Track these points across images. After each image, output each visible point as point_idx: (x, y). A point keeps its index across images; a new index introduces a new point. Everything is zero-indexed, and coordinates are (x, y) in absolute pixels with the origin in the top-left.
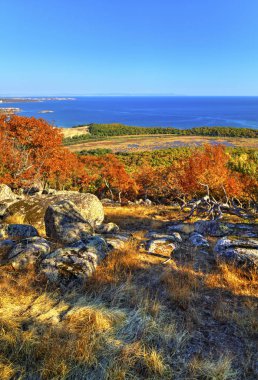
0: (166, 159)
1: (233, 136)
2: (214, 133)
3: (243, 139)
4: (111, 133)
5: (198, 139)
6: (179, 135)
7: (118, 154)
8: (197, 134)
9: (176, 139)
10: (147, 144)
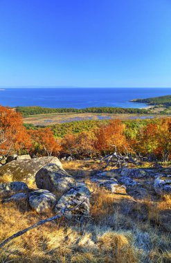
0: (70, 128)
1: (111, 112)
2: (100, 111)
3: (117, 114)
4: (32, 113)
5: (90, 115)
6: (77, 113)
7: (37, 126)
8: (89, 112)
9: (76, 115)
10: (57, 119)
